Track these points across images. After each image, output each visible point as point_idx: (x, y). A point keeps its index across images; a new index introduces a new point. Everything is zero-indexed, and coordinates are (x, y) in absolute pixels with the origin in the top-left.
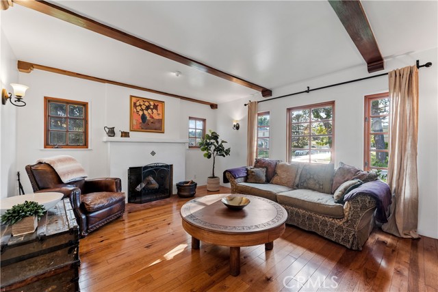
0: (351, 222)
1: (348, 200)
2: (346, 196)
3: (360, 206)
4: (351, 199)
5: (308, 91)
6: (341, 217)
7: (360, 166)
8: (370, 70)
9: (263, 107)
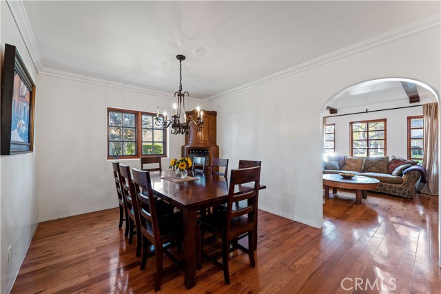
0: (407, 185)
1: (405, 174)
2: (403, 172)
3: (412, 176)
4: (407, 172)
5: (367, 112)
6: (401, 182)
7: (405, 157)
8: (411, 102)
9: (329, 121)
